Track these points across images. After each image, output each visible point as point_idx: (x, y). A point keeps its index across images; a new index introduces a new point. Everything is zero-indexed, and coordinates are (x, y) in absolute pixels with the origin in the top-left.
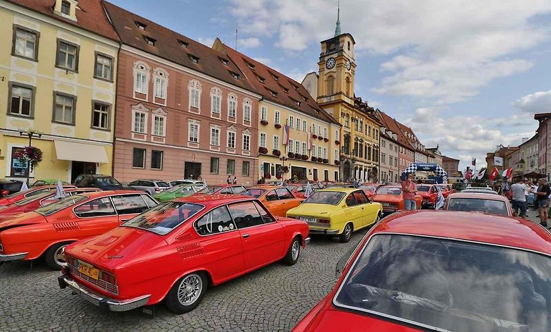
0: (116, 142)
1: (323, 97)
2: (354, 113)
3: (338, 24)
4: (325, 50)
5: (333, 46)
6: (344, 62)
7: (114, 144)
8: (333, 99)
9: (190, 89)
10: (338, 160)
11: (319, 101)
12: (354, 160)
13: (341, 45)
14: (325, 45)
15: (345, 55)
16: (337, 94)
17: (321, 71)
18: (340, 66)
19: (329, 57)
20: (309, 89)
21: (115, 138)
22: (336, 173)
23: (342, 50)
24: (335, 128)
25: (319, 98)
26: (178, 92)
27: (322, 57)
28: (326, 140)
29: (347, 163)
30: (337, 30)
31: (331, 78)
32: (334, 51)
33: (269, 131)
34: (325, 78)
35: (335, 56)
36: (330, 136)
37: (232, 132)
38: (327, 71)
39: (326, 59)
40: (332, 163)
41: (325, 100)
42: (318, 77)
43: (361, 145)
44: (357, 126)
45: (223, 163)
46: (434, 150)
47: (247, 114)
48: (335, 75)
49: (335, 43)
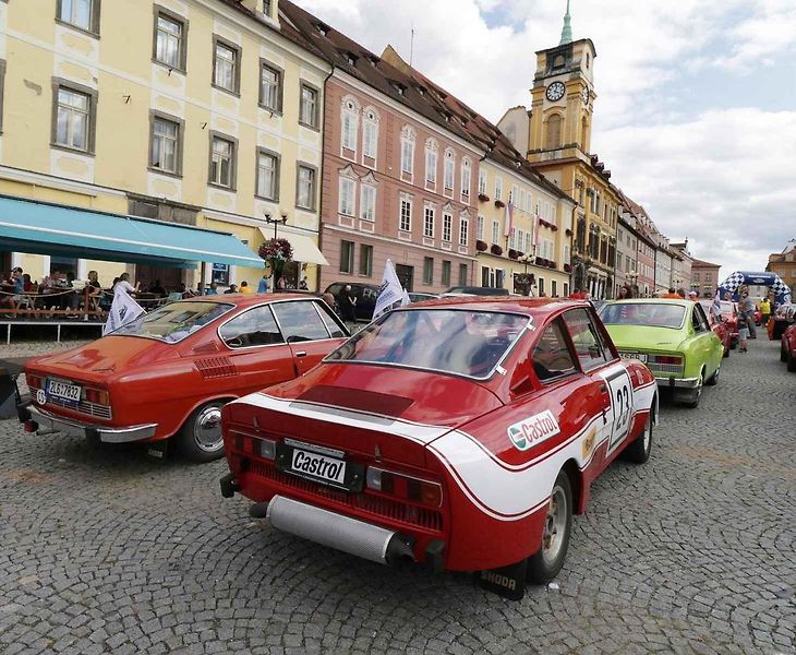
0: (325, 231)
1: (539, 151)
2: (591, 181)
3: (567, 19)
4: (544, 67)
5: (559, 61)
6: (580, 89)
7: (320, 232)
8: (560, 155)
9: (403, 140)
10: (569, 263)
11: (531, 158)
12: (588, 264)
13: (575, 59)
14: (544, 57)
15: (582, 76)
16: (567, 147)
17: (536, 103)
18: (574, 97)
19: (554, 79)
20: (511, 137)
21: (321, 224)
22: (566, 285)
23: (579, 69)
24: (566, 207)
25: (530, 152)
26: (389, 147)
27: (538, 79)
28: (554, 229)
29: (579, 269)
30: (566, 31)
31: (555, 118)
32: (563, 70)
33: (486, 212)
34: (544, 117)
35: (565, 78)
36: (559, 220)
37: (448, 214)
38: (547, 105)
39: (547, 83)
40: (561, 268)
41: (543, 157)
42: (530, 114)
43: (597, 237)
44: (592, 203)
45: (438, 266)
46: (682, 247)
47: (466, 183)
48: (564, 113)
49: (564, 55)
